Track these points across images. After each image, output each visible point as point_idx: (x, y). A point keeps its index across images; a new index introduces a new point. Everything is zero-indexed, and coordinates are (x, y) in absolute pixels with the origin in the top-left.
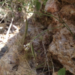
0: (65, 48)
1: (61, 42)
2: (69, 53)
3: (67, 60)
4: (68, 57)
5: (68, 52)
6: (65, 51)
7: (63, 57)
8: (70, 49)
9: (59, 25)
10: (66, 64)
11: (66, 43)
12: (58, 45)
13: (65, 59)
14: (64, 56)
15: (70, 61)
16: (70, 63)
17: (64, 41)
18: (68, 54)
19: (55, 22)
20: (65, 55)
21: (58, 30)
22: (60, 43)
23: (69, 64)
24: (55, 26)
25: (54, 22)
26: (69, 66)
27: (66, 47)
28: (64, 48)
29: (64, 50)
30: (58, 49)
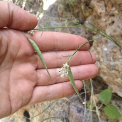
0: (113, 58)
1: (107, 47)
2: (118, 67)
3: (114, 76)
4: (117, 72)
5: (117, 65)
6: (112, 63)
7: (109, 73)
8: (121, 60)
9: (104, 20)
10: (113, 82)
11: (115, 50)
12: (101, 54)
13: (111, 75)
14: (111, 70)
15: (119, 79)
16: (120, 82)
17: (111, 46)
18: (116, 68)
19: (99, 13)
20: (113, 69)
21: (103, 29)
22: (106, 49)
23: (118, 83)
24: (98, 21)
25: (97, 14)
26: (117, 87)
27: (114, 56)
28: (111, 58)
29: (110, 61)
30: (101, 60)
